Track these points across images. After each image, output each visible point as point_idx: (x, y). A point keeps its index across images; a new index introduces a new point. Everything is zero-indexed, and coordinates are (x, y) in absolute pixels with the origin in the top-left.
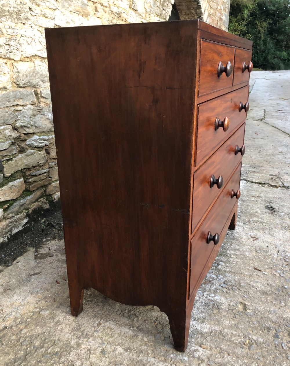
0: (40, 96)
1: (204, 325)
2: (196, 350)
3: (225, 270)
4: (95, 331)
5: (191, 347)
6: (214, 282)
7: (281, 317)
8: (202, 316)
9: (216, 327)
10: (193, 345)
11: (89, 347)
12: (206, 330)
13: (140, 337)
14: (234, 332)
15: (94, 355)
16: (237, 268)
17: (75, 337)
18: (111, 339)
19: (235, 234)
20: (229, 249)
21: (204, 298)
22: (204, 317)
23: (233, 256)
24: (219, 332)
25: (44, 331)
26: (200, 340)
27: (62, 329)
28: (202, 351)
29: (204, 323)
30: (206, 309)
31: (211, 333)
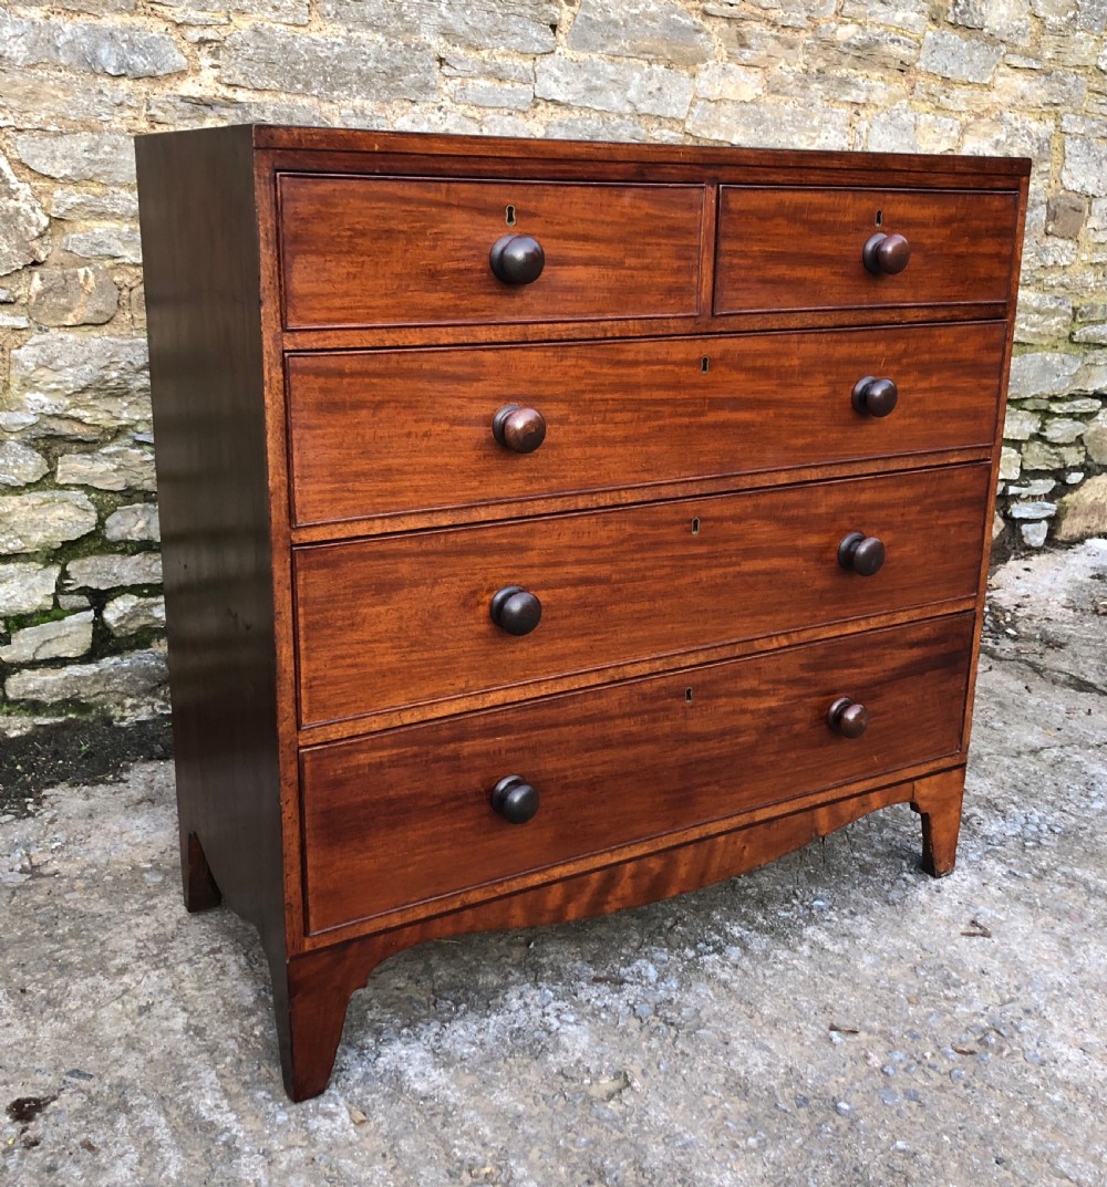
1: (436, 1073)
2: (330, 1115)
4: (190, 960)
5: (329, 1101)
6: (630, 988)
7: (684, 1170)
8: (466, 1051)
9: (458, 1094)
10: (341, 1101)
11: (134, 985)
12: (420, 1086)
13: (254, 1020)
14: (487, 1131)
15: (120, 1006)
16: (763, 984)
17: (136, 953)
18: (196, 993)
19: (921, 892)
20: (826, 924)
21: (537, 1014)
22: (465, 1057)
23: (803, 948)
24: (450, 1108)
25: (103, 912)
26: (373, 1100)
27: (138, 925)
28: (343, 1123)
29: (442, 1070)
30: (503, 1041)
31: (424, 1099)
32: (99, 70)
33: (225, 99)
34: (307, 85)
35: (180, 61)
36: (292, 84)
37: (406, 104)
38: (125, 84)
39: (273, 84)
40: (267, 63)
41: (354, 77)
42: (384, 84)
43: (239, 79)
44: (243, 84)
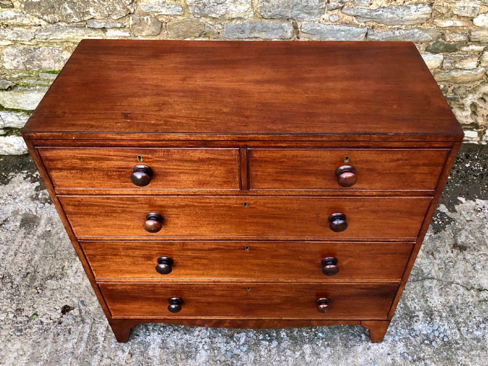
0: (300, 30)
1: (157, 350)
2: (123, 351)
3: (261, 350)
5: (127, 346)
6: (232, 343)
8: (171, 345)
9: (157, 362)
10: (130, 347)
12: (151, 353)
16: (272, 363)
19: (361, 346)
20: (315, 346)
21: (199, 340)
22: (169, 347)
23: (298, 354)
26: (137, 352)
28: (125, 356)
29: (160, 350)
30: (184, 346)
31: (149, 358)
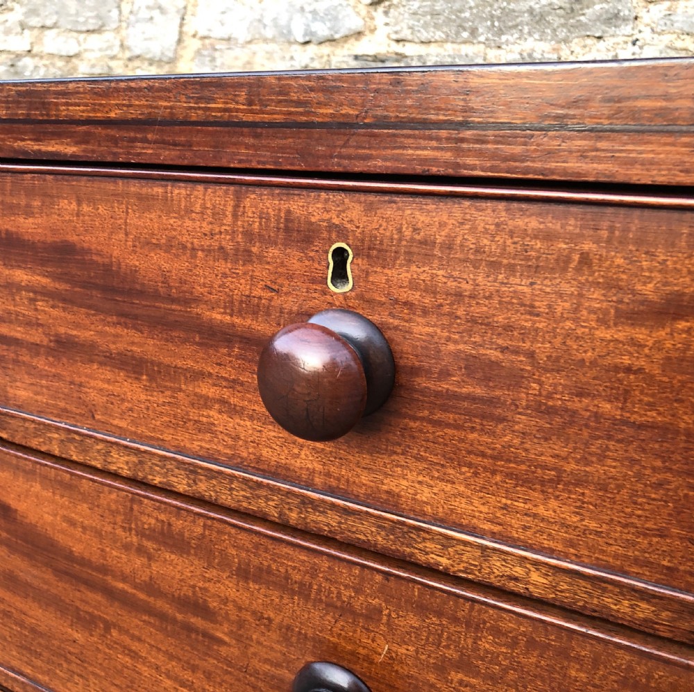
32: (292, 40)
33: (397, 54)
34: (474, 32)
35: (355, 23)
36: (457, 33)
37: (589, 41)
38: (312, 49)
39: (439, 35)
40: (432, 15)
41: (526, 17)
42: (562, 21)
43: (406, 33)
44: (410, 37)
